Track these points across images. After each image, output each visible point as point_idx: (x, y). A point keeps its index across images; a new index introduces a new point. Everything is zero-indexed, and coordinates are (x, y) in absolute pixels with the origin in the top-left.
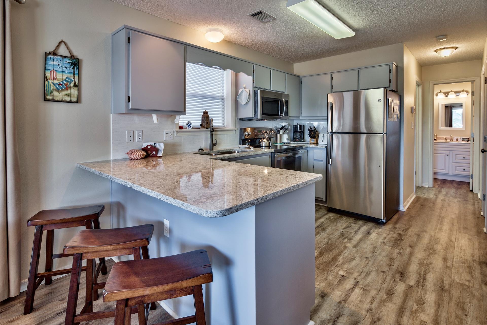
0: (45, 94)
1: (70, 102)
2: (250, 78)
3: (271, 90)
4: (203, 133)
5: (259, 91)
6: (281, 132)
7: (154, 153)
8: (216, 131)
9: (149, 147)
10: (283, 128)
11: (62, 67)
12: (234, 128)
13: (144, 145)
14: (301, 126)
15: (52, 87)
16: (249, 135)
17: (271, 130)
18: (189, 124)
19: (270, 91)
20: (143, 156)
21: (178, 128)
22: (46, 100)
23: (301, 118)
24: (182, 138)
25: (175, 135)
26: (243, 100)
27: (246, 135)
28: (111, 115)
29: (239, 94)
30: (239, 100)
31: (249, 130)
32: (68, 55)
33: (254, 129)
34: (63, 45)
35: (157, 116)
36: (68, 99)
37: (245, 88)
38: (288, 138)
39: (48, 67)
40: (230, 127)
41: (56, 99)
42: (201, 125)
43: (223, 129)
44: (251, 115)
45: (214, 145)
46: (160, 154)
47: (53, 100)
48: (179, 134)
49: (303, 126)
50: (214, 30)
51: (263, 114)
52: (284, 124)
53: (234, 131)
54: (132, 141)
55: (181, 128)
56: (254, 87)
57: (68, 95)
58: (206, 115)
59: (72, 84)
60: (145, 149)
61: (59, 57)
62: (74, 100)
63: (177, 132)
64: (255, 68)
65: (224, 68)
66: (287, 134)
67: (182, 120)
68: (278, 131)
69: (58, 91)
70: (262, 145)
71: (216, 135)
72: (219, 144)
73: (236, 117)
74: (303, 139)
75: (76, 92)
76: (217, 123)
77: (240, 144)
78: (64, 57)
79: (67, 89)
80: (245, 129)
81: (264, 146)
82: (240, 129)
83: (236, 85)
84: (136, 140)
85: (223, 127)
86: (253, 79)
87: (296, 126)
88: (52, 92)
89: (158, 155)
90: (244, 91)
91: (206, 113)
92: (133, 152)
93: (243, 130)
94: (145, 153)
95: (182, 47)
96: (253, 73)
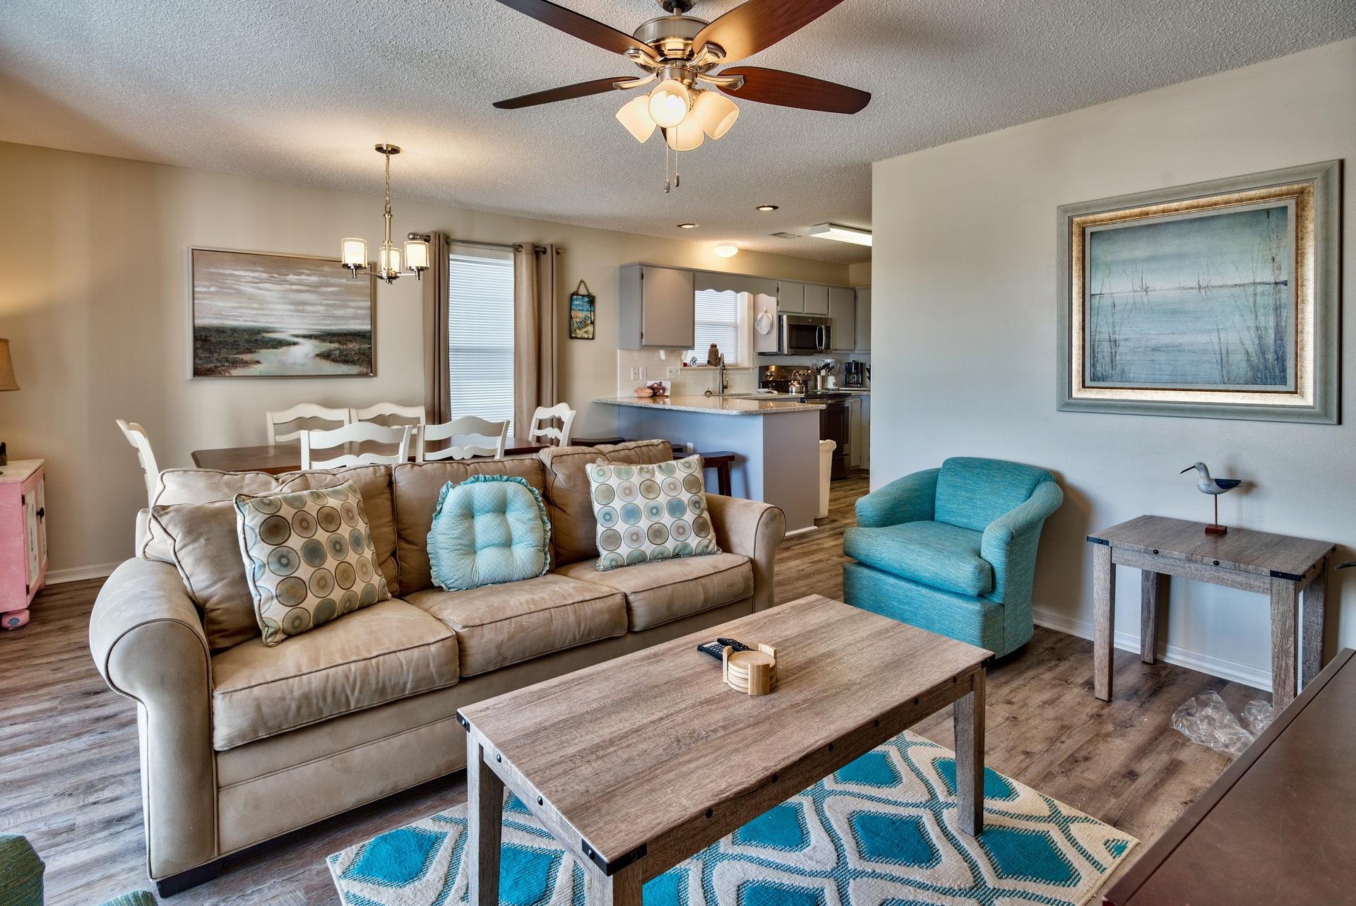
0: (571, 333)
1: (588, 339)
2: (774, 299)
3: (805, 312)
4: (711, 372)
5: (785, 317)
6: (823, 372)
7: (661, 391)
8: (728, 369)
9: (655, 385)
10: (826, 366)
11: (583, 306)
12: (752, 366)
13: (650, 383)
14: (857, 364)
15: (576, 325)
16: (772, 375)
17: (808, 368)
18: (694, 360)
19: (802, 315)
20: (651, 395)
21: (682, 365)
22: (572, 338)
23: (856, 351)
24: (687, 378)
25: (679, 373)
26: (764, 328)
27: (767, 375)
28: (619, 351)
29: (758, 319)
30: (758, 328)
31: (773, 368)
32: (586, 293)
33: (779, 368)
34: (582, 283)
35: (666, 352)
36: (586, 336)
37: (766, 312)
38: (834, 381)
39: (573, 307)
40: (746, 365)
41: (578, 336)
42: (708, 361)
43: (736, 368)
44: (774, 349)
45: (725, 387)
46: (667, 393)
47: (576, 338)
48: (683, 372)
49: (862, 364)
50: (726, 245)
51: (790, 346)
52: (829, 361)
53: (751, 370)
54: (637, 378)
55: (685, 365)
56: (780, 311)
57: (586, 332)
58: (714, 348)
59: (589, 322)
60: (651, 388)
61: (580, 297)
62: (591, 336)
63: (681, 370)
64: (779, 286)
65: (738, 290)
66: (834, 375)
67: (688, 356)
68: (819, 371)
69: (580, 329)
70: (792, 390)
71: (726, 374)
72: (731, 387)
73: (754, 350)
74: (862, 383)
75: (592, 329)
76: (728, 360)
77: (759, 388)
78: (583, 296)
79: (585, 327)
80: (767, 368)
81: (794, 391)
82: (760, 367)
83: (755, 307)
84: (641, 378)
85: (736, 365)
86: (778, 301)
87: (849, 363)
88: (575, 330)
89: (665, 394)
90: (765, 316)
91: (714, 346)
92: (641, 389)
93: (764, 369)
94: (652, 391)
95: (691, 274)
96: (778, 292)
